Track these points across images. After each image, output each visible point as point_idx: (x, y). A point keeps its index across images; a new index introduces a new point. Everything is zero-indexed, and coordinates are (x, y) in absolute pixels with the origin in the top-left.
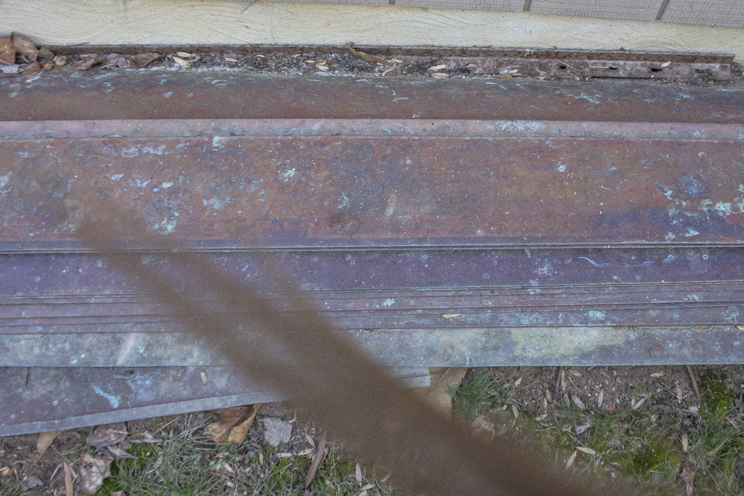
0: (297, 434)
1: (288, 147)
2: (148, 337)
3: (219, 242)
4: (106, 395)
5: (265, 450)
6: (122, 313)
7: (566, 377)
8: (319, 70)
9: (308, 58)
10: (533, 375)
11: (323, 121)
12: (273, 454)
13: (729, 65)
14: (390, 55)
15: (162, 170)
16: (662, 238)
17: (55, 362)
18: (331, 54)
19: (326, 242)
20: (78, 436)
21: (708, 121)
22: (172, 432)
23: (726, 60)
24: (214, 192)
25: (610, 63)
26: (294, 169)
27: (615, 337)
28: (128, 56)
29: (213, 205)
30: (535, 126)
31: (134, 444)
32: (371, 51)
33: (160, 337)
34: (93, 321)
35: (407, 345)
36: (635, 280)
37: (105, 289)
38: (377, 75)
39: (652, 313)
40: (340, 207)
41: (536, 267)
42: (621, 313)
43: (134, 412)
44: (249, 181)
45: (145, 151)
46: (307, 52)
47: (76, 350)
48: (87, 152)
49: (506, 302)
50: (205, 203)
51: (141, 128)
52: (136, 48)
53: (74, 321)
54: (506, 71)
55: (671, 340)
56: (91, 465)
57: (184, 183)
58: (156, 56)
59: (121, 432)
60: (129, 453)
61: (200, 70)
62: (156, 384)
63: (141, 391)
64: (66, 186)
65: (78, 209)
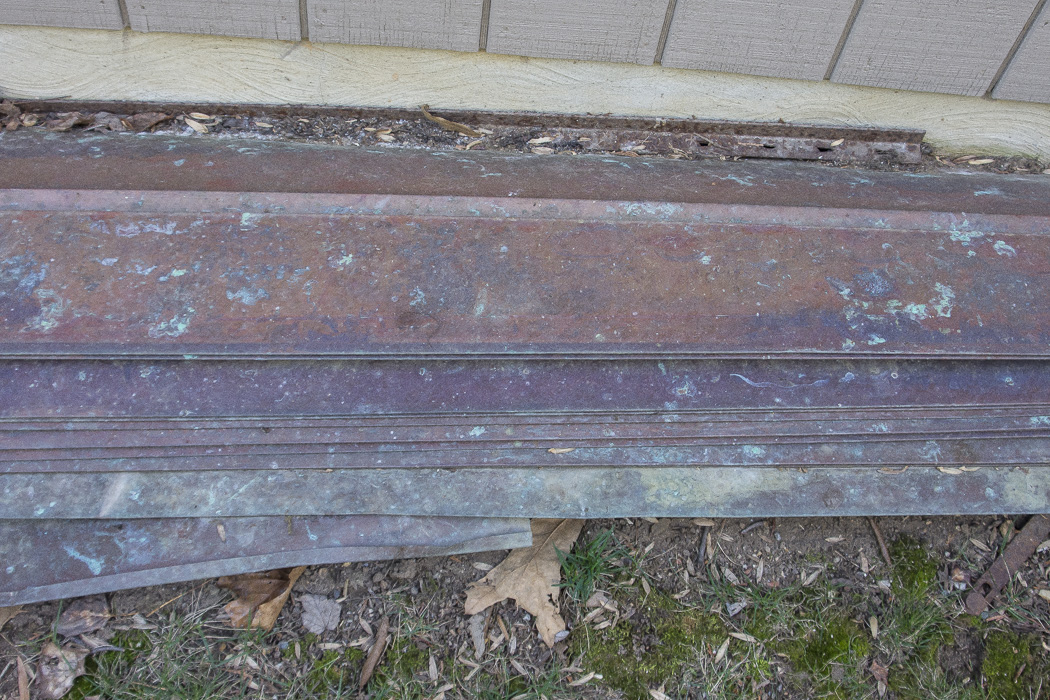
0: (347, 618)
1: (343, 228)
2: (144, 479)
3: (248, 346)
4: (83, 558)
5: (303, 639)
6: (110, 445)
7: (714, 543)
8: (382, 141)
9: (368, 125)
10: (669, 540)
11: (388, 198)
12: (314, 645)
13: (918, 146)
14: (476, 124)
15: (173, 254)
16: (839, 347)
17: (13, 512)
18: (398, 120)
19: (396, 346)
20: (40, 621)
21: (893, 208)
22: (173, 615)
23: (914, 137)
24: (242, 283)
25: (765, 140)
26: (351, 256)
27: (780, 480)
28: (123, 116)
29: (241, 299)
30: (670, 209)
31: (119, 631)
32: (452, 117)
33: (161, 479)
34: (68, 455)
35: (501, 489)
36: (805, 405)
37: (89, 409)
38: (460, 148)
39: (827, 449)
40: (413, 303)
41: (672, 386)
42: (787, 448)
43: (124, 579)
44: (291, 271)
45: (149, 230)
46: (366, 117)
47: (43, 496)
48: (68, 229)
49: (633, 432)
50: (230, 296)
51: (143, 202)
52: (135, 105)
53: (41, 456)
54: (629, 148)
55: (853, 484)
56: (56, 661)
57: (202, 270)
58: (162, 116)
59: (101, 615)
60: (111, 643)
61: (221, 136)
62: (155, 542)
63: (133, 552)
64: (38, 272)
65: (55, 301)
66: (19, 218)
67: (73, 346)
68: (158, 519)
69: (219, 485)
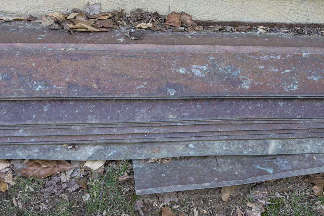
2: (281, 142)
4: (264, 169)
6: (270, 129)
9: (322, 30)
15: (283, 65)
17: (236, 153)
20: (242, 194)
29: (313, 79)
31: (271, 198)
33: (288, 141)
34: (254, 133)
37: (264, 116)
43: (284, 174)
45: (271, 58)
46: (321, 27)
47: (246, 147)
48: (242, 57)
50: (309, 78)
51: (263, 50)
53: (244, 133)
56: (251, 208)
57: (296, 70)
58: (249, 27)
59: (264, 192)
60: (269, 202)
61: (271, 34)
62: (291, 162)
63: (283, 166)
64: (237, 70)
65: (247, 79)
66: (223, 54)
67: (258, 94)
68: (289, 155)
69: (310, 143)
